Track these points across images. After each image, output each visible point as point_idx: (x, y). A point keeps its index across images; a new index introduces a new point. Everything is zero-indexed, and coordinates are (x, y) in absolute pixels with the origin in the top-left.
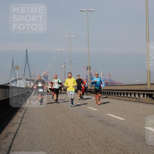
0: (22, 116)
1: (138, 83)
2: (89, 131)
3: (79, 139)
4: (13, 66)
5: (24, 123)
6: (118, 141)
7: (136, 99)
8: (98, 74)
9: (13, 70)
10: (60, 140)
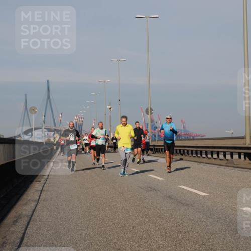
0: (40, 188)
1: (230, 136)
2: (150, 214)
3: (133, 227)
4: (26, 107)
5: (44, 201)
6: (197, 231)
7: (227, 161)
8: (171, 118)
10: (102, 229)
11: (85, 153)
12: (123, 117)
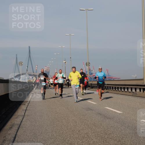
0: (25, 109)
1: (135, 78)
2: (89, 124)
3: (79, 131)
5: (27, 116)
6: (116, 133)
7: (133, 93)
9: (17, 66)
10: (61, 132)
11: (51, 88)
12: (73, 68)
